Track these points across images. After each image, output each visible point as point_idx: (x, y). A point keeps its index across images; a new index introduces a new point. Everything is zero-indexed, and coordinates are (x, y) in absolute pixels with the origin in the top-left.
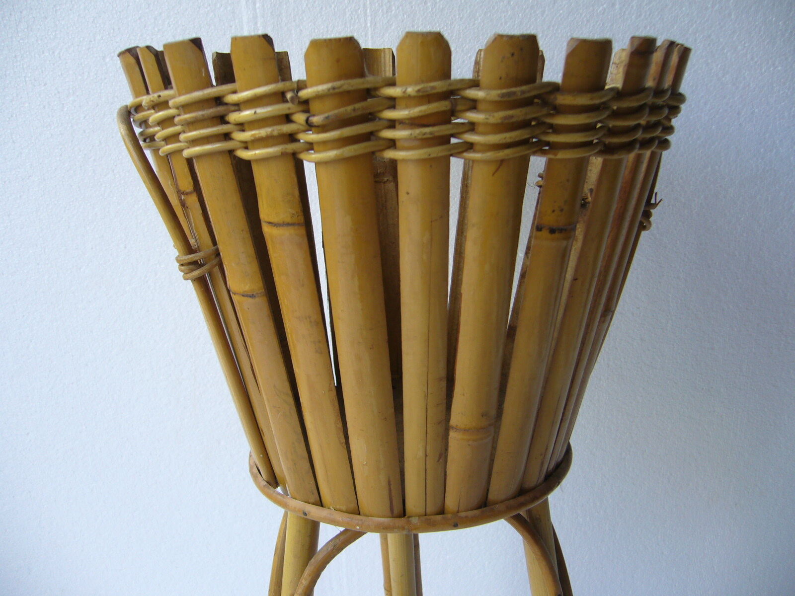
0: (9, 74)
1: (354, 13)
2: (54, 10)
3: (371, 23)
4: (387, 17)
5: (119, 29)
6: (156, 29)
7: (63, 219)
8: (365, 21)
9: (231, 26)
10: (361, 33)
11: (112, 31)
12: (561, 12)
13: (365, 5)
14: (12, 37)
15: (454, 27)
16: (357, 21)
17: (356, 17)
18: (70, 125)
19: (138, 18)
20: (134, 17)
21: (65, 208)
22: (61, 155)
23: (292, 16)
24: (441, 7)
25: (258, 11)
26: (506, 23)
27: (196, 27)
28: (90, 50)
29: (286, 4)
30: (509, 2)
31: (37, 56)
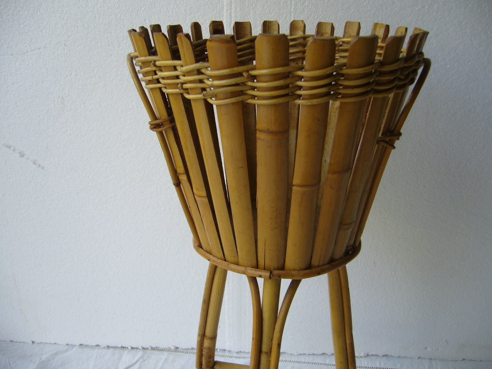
0: (91, 26)
1: (285, 3)
3: (294, 9)
4: (303, 6)
5: (155, 5)
6: (176, 6)
7: (115, 107)
8: (291, 8)
9: (217, 7)
10: (288, 14)
11: (151, 5)
12: (396, 9)
14: (94, 6)
15: (339, 14)
16: (286, 8)
17: (286, 5)
18: (123, 56)
21: (116, 101)
22: (116, 72)
23: (251, 3)
24: (332, 3)
26: (366, 13)
27: (198, 6)
28: (137, 15)
30: (369, 2)
31: (107, 17)
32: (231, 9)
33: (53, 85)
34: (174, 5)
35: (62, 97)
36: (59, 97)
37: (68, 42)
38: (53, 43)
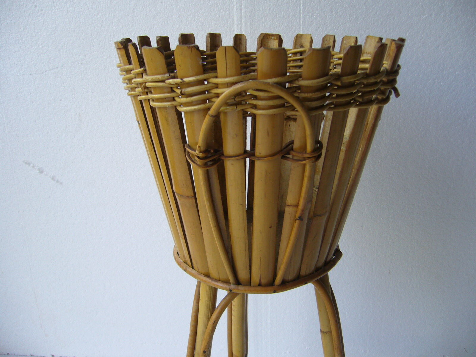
1: (294, 16)
2: (133, 11)
4: (311, 19)
5: (167, 22)
6: (187, 23)
7: (130, 123)
8: (300, 21)
9: (228, 22)
10: (297, 27)
11: (163, 23)
12: (403, 18)
13: (300, 12)
14: (109, 25)
15: (347, 25)
17: (295, 18)
19: (178, 17)
20: (176, 16)
23: (261, 17)
24: (340, 15)
25: (243, 14)
26: (374, 23)
27: (209, 22)
28: (151, 33)
29: (258, 11)
30: (376, 13)
31: (122, 35)
32: (241, 24)
33: (71, 103)
34: (186, 22)
35: (79, 114)
36: (76, 113)
37: (84, 61)
38: (70, 62)
